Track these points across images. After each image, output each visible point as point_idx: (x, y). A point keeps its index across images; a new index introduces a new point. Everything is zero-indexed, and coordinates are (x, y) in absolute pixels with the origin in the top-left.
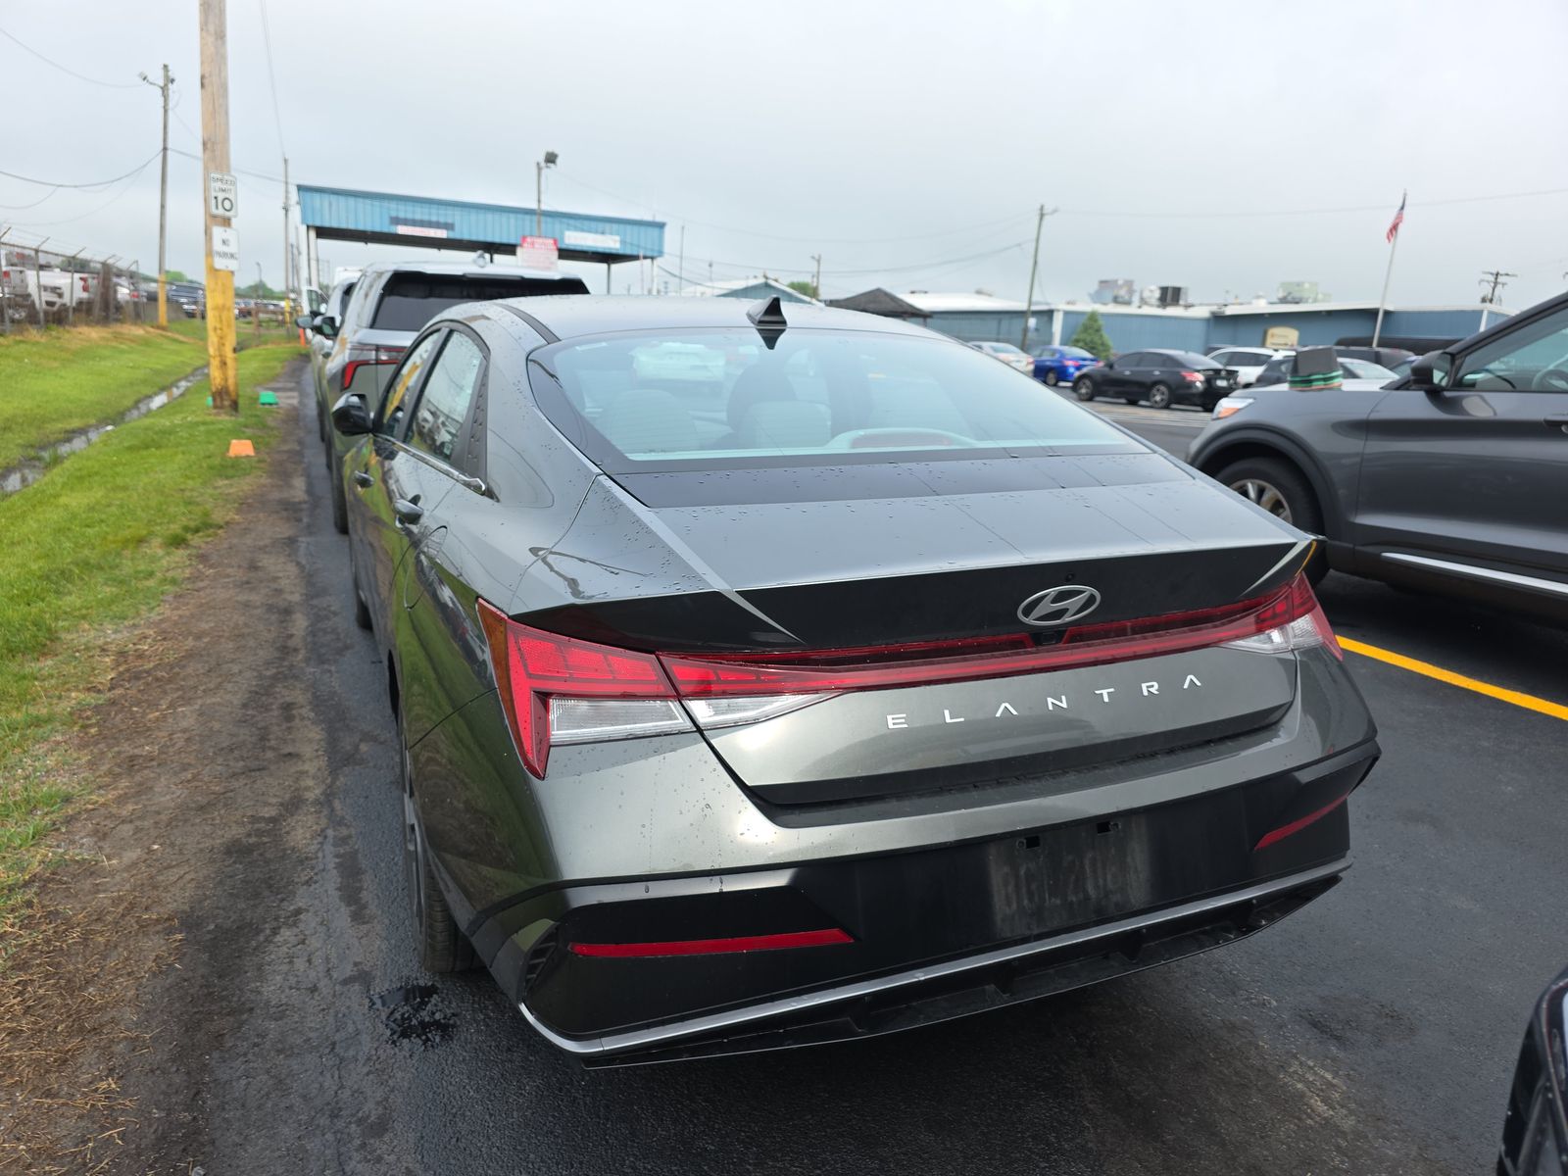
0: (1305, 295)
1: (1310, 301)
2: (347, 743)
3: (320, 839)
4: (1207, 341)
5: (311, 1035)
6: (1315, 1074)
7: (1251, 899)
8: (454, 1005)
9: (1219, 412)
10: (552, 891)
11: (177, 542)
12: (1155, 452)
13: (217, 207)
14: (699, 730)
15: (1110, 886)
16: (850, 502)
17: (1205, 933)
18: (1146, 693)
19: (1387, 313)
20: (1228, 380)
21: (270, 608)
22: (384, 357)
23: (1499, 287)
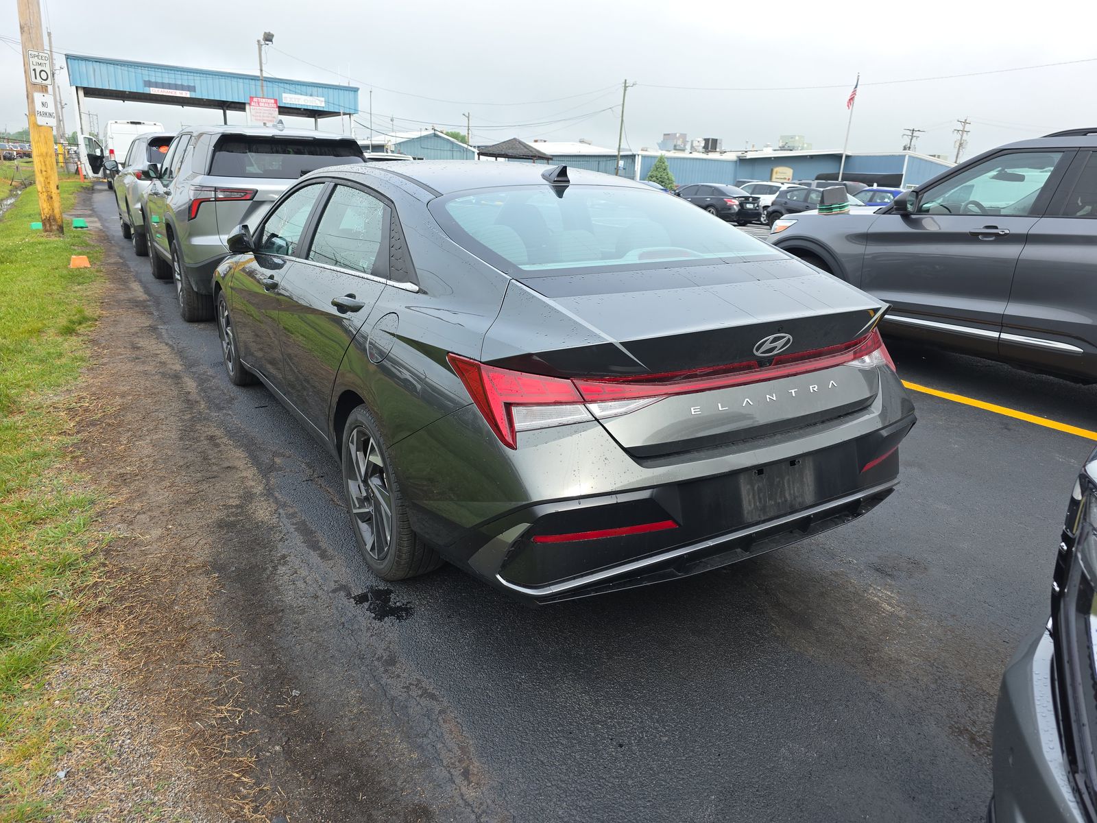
0: (796, 144)
1: (800, 148)
2: (265, 458)
3: (277, 516)
4: (735, 177)
5: (327, 620)
6: (882, 592)
7: (860, 498)
8: (405, 598)
9: (776, 229)
10: (526, 510)
11: (69, 331)
12: (793, 258)
13: (36, 78)
14: (596, 419)
15: (797, 494)
16: (657, 291)
17: (836, 517)
18: (812, 391)
19: (847, 157)
20: (754, 204)
21: (164, 375)
22: (221, 196)
23: (914, 139)
